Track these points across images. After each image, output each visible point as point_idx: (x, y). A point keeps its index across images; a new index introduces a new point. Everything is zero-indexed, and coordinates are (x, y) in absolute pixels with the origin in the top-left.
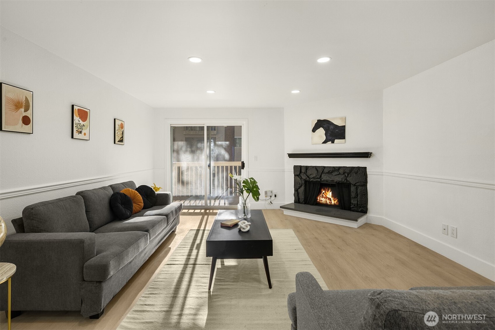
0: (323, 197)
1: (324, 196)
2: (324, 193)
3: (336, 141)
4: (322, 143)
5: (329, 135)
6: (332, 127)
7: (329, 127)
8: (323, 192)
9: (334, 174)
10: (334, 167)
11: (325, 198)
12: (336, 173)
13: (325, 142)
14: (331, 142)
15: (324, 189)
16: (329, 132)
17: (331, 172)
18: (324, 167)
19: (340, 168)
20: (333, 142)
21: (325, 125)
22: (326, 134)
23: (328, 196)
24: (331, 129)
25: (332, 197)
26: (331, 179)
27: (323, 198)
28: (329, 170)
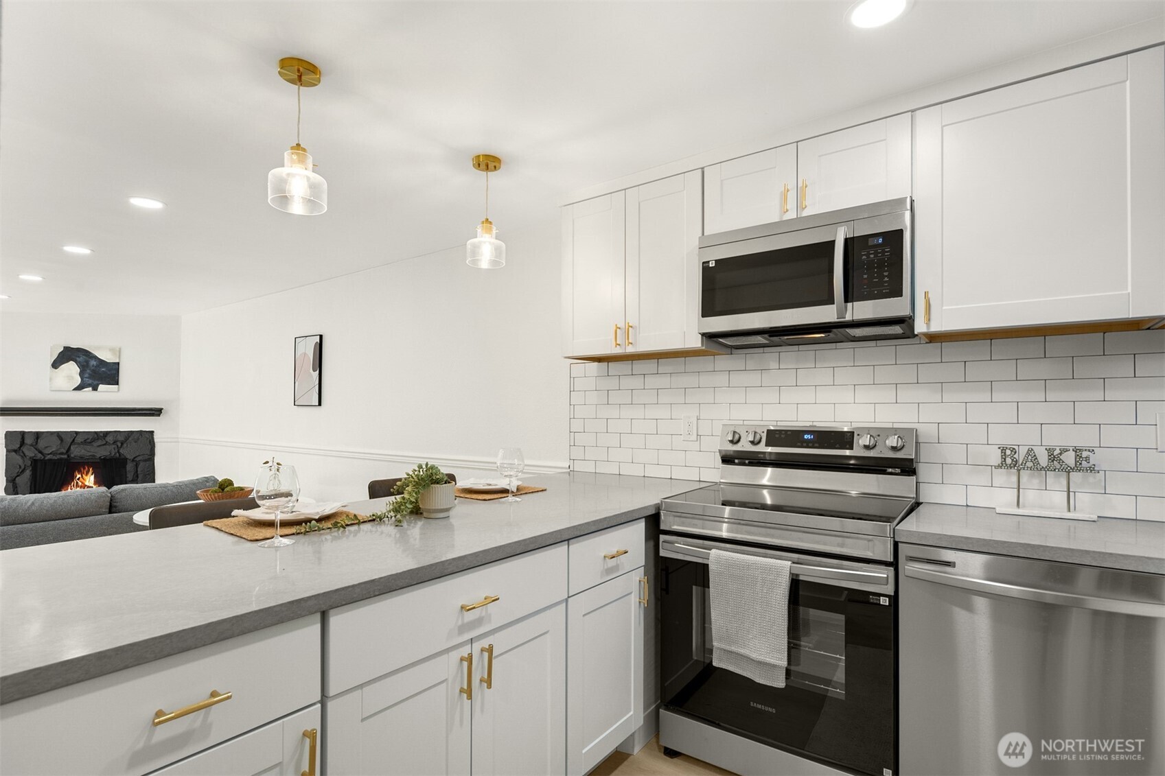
0: (77, 486)
1: (80, 484)
2: (79, 479)
3: (101, 387)
4: (74, 390)
5: (87, 375)
6: (93, 363)
7: (87, 362)
8: (79, 476)
9: (95, 444)
10: (96, 432)
11: (81, 487)
12: (100, 442)
13: (79, 388)
14: (91, 389)
15: (80, 472)
16: (88, 371)
17: (88, 441)
18: (77, 433)
19: (106, 434)
20: (95, 389)
21: (79, 357)
22: (81, 374)
23: (87, 483)
24: (93, 366)
25: (95, 484)
26: (90, 454)
27: (78, 489)
28: (86, 438)
